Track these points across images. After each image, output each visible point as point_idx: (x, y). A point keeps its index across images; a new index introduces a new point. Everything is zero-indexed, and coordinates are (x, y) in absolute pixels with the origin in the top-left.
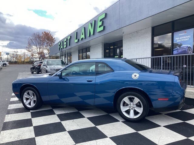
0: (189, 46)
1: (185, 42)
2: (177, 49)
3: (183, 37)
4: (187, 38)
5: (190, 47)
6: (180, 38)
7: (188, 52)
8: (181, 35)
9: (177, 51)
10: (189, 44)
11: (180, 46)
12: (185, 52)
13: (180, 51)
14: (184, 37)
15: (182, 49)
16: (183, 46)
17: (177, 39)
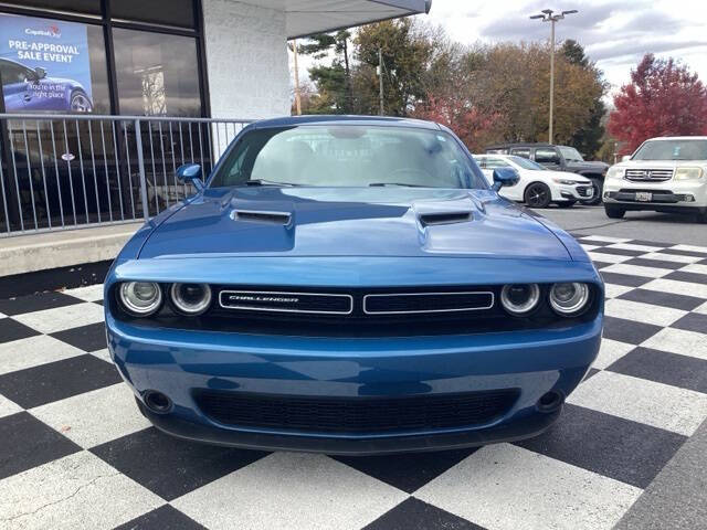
0: (76, 84)
1: (59, 68)
2: (24, 89)
3: (46, 47)
4: (63, 53)
5: (78, 89)
6: (34, 46)
7: (76, 107)
8: (35, 33)
9: (22, 94)
10: (75, 77)
11: (36, 77)
12: (59, 104)
13: (39, 96)
14: (53, 48)
15: (48, 91)
16: (49, 79)
17: (18, 44)
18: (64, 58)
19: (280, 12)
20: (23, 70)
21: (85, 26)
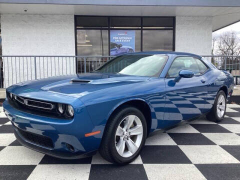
0: (130, 48)
1: (126, 44)
2: (116, 50)
3: (123, 38)
4: (128, 39)
6: (120, 38)
8: (120, 34)
9: (115, 51)
10: (130, 46)
11: (119, 46)
13: (119, 52)
14: (125, 38)
15: (122, 50)
16: (123, 47)
17: (115, 38)
18: (128, 41)
19: (210, 17)
20: (116, 45)
21: (134, 31)
